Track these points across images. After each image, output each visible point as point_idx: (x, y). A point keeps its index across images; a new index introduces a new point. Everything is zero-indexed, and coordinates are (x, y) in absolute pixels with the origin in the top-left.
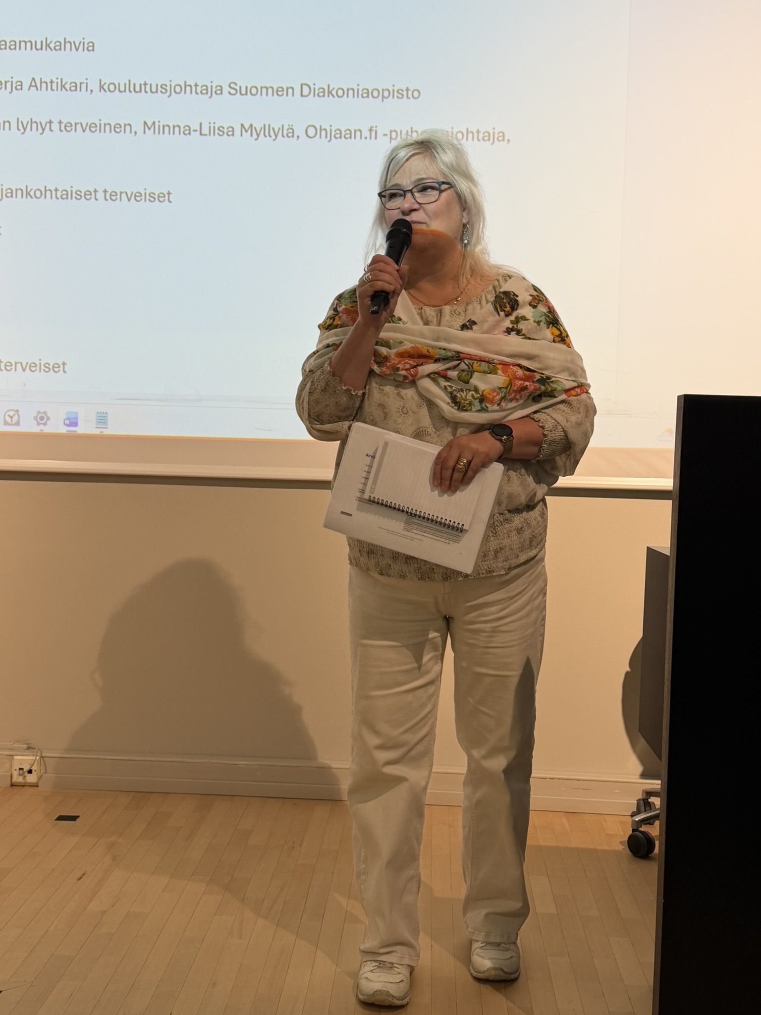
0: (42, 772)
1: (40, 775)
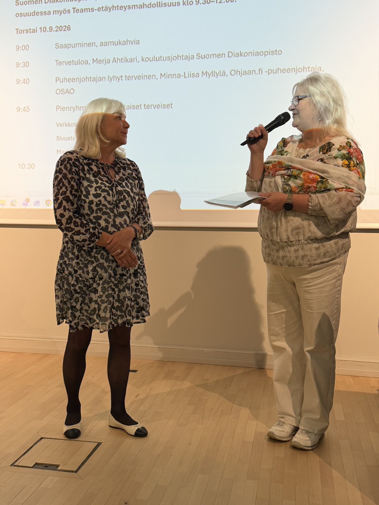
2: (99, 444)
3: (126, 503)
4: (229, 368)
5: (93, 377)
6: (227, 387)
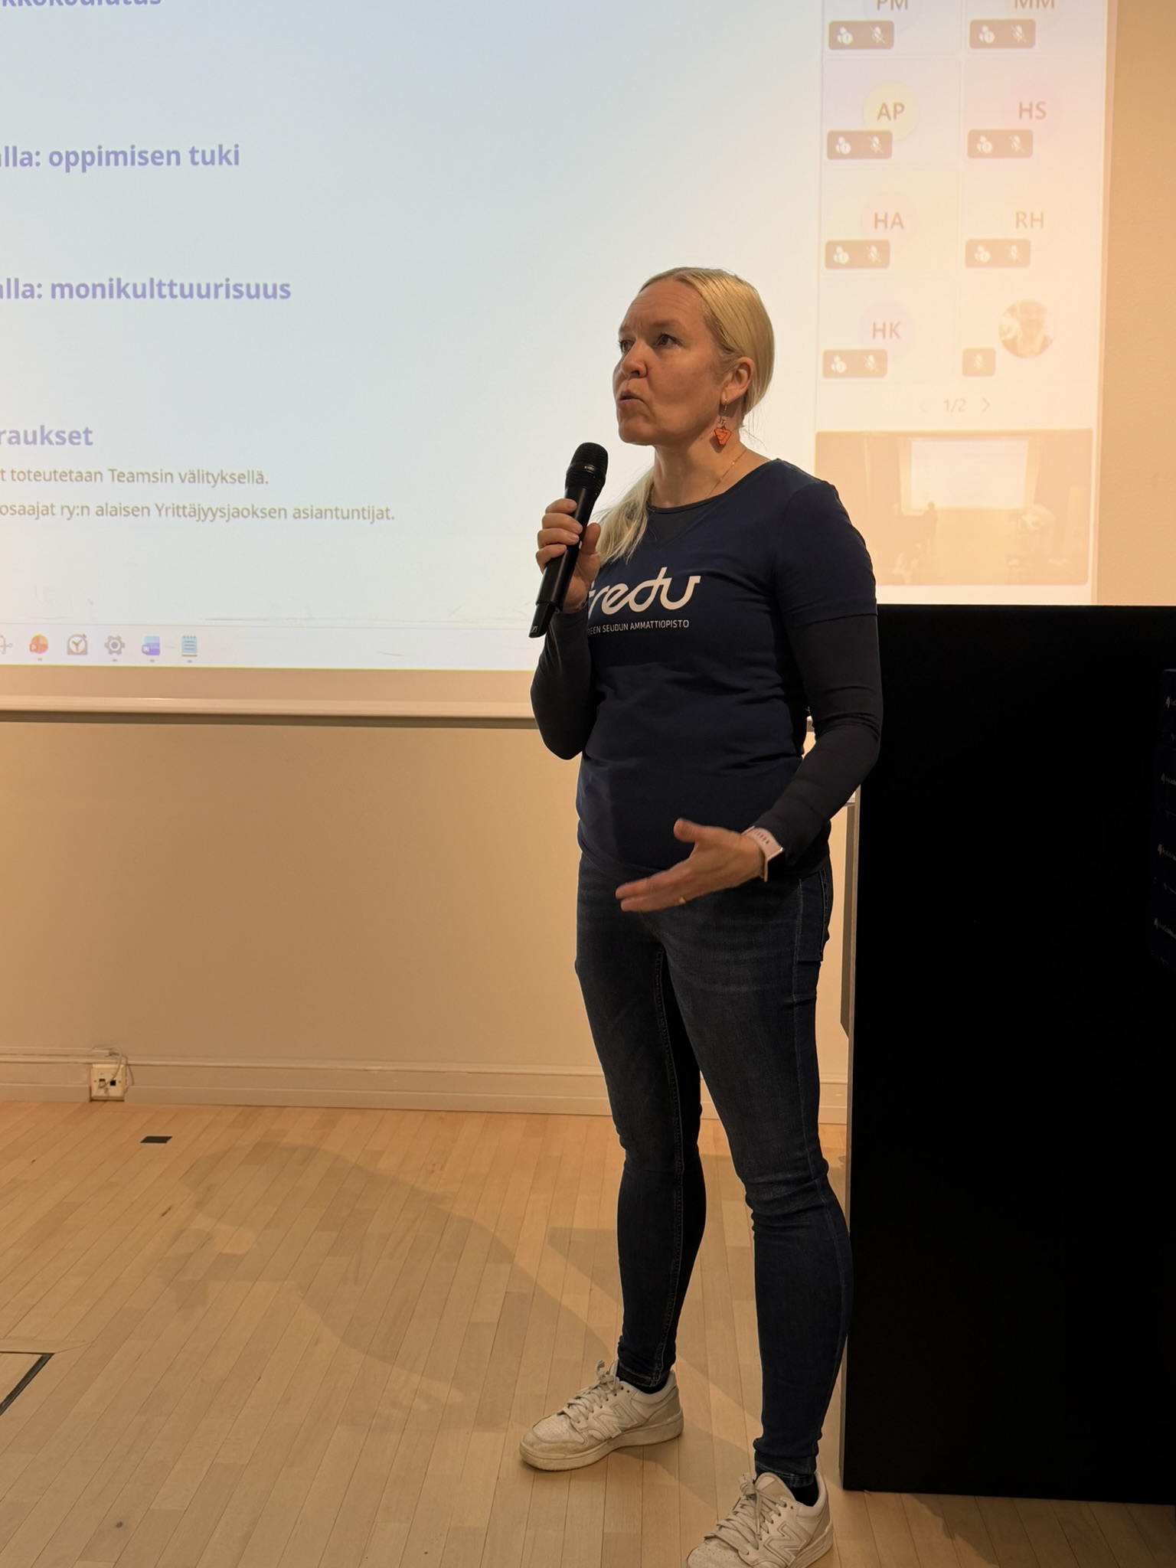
0: (128, 1083)
1: (126, 1087)
2: (44, 1359)
3: (120, 1525)
4: (441, 1118)
5: (34, 1161)
6: (433, 1171)
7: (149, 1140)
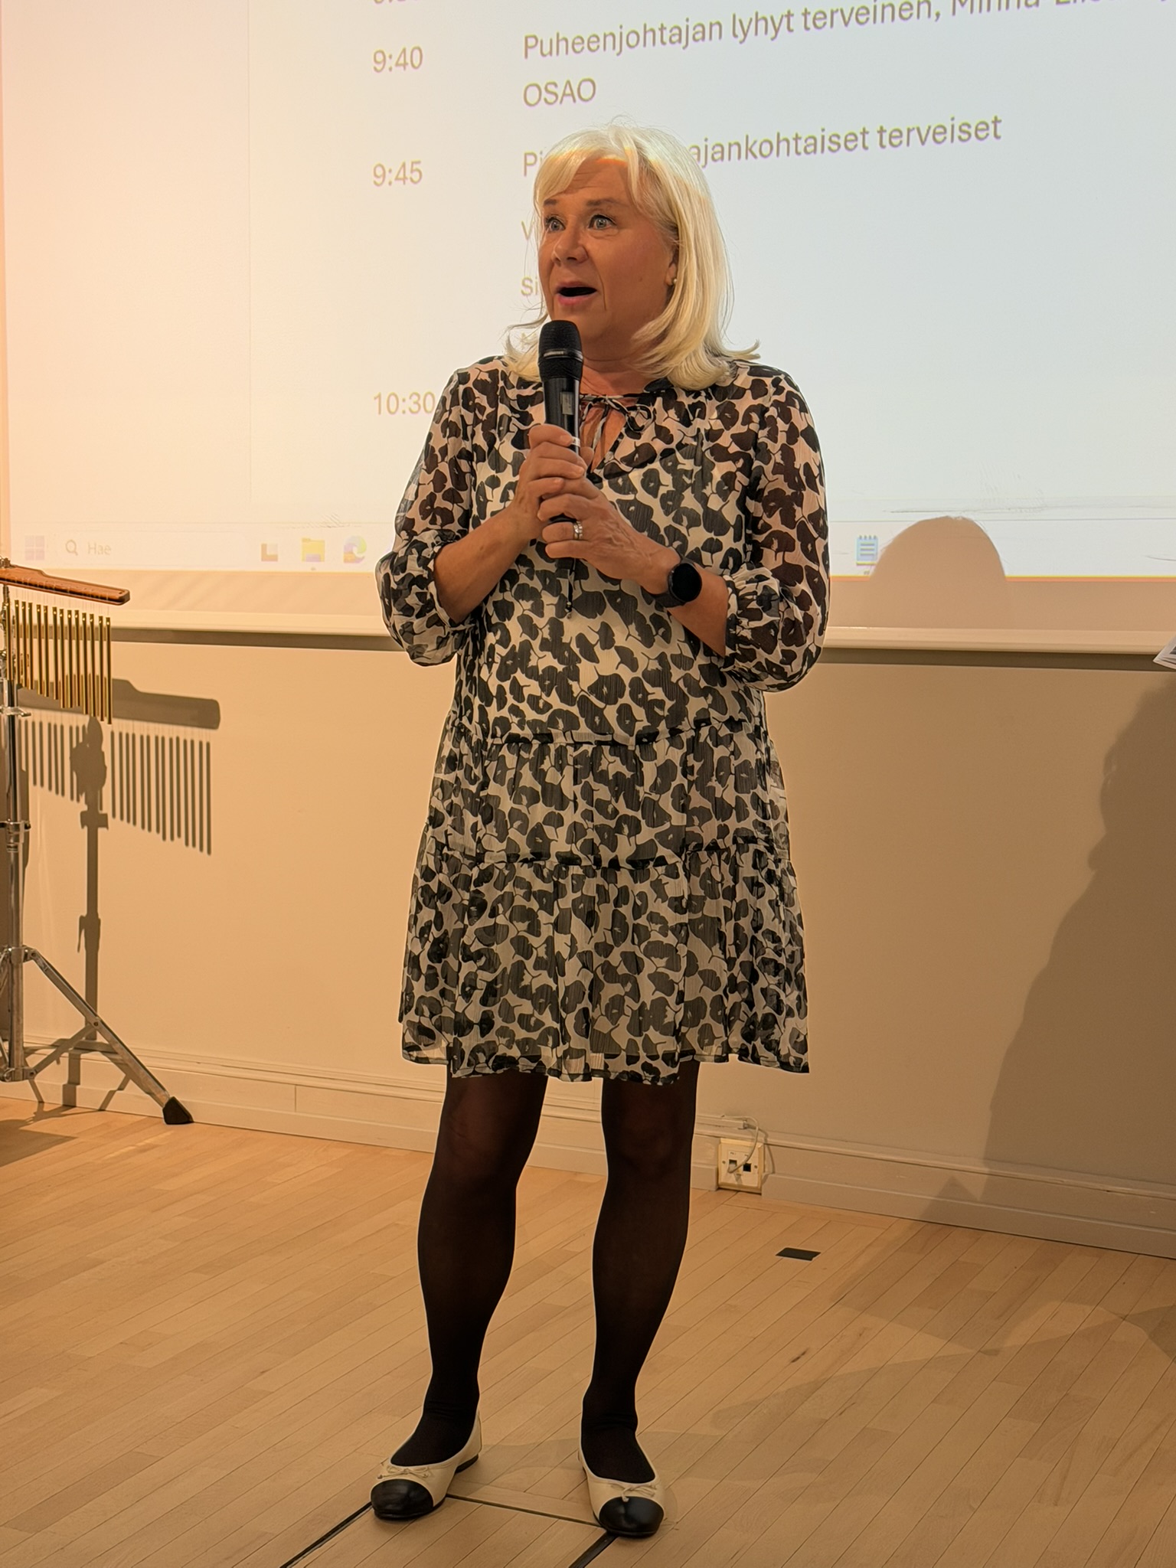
0: (766, 1170)
1: (764, 1175)
7: (788, 1253)
